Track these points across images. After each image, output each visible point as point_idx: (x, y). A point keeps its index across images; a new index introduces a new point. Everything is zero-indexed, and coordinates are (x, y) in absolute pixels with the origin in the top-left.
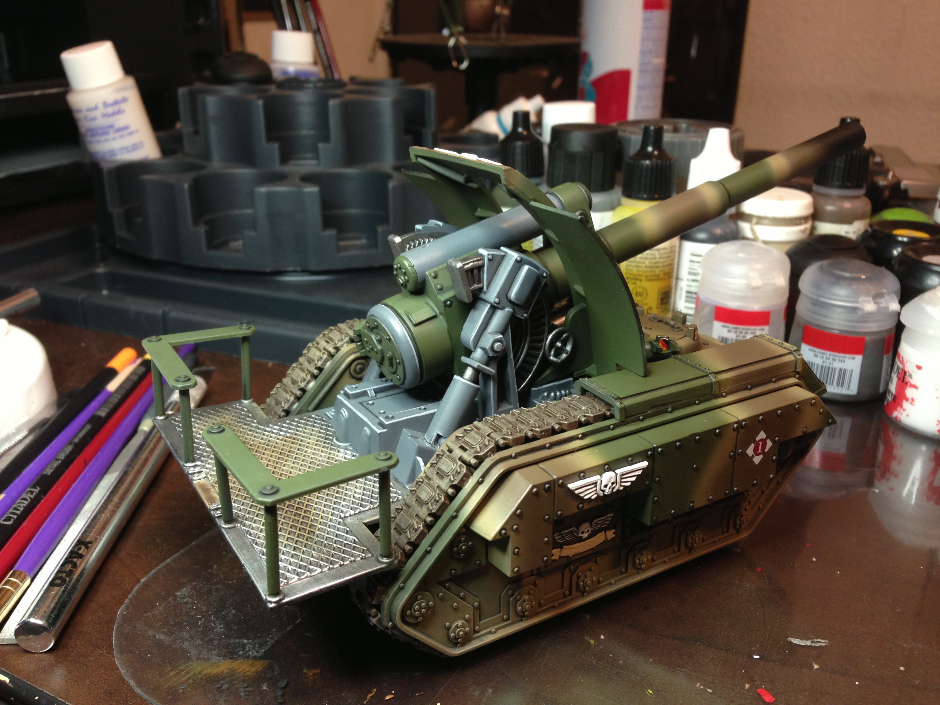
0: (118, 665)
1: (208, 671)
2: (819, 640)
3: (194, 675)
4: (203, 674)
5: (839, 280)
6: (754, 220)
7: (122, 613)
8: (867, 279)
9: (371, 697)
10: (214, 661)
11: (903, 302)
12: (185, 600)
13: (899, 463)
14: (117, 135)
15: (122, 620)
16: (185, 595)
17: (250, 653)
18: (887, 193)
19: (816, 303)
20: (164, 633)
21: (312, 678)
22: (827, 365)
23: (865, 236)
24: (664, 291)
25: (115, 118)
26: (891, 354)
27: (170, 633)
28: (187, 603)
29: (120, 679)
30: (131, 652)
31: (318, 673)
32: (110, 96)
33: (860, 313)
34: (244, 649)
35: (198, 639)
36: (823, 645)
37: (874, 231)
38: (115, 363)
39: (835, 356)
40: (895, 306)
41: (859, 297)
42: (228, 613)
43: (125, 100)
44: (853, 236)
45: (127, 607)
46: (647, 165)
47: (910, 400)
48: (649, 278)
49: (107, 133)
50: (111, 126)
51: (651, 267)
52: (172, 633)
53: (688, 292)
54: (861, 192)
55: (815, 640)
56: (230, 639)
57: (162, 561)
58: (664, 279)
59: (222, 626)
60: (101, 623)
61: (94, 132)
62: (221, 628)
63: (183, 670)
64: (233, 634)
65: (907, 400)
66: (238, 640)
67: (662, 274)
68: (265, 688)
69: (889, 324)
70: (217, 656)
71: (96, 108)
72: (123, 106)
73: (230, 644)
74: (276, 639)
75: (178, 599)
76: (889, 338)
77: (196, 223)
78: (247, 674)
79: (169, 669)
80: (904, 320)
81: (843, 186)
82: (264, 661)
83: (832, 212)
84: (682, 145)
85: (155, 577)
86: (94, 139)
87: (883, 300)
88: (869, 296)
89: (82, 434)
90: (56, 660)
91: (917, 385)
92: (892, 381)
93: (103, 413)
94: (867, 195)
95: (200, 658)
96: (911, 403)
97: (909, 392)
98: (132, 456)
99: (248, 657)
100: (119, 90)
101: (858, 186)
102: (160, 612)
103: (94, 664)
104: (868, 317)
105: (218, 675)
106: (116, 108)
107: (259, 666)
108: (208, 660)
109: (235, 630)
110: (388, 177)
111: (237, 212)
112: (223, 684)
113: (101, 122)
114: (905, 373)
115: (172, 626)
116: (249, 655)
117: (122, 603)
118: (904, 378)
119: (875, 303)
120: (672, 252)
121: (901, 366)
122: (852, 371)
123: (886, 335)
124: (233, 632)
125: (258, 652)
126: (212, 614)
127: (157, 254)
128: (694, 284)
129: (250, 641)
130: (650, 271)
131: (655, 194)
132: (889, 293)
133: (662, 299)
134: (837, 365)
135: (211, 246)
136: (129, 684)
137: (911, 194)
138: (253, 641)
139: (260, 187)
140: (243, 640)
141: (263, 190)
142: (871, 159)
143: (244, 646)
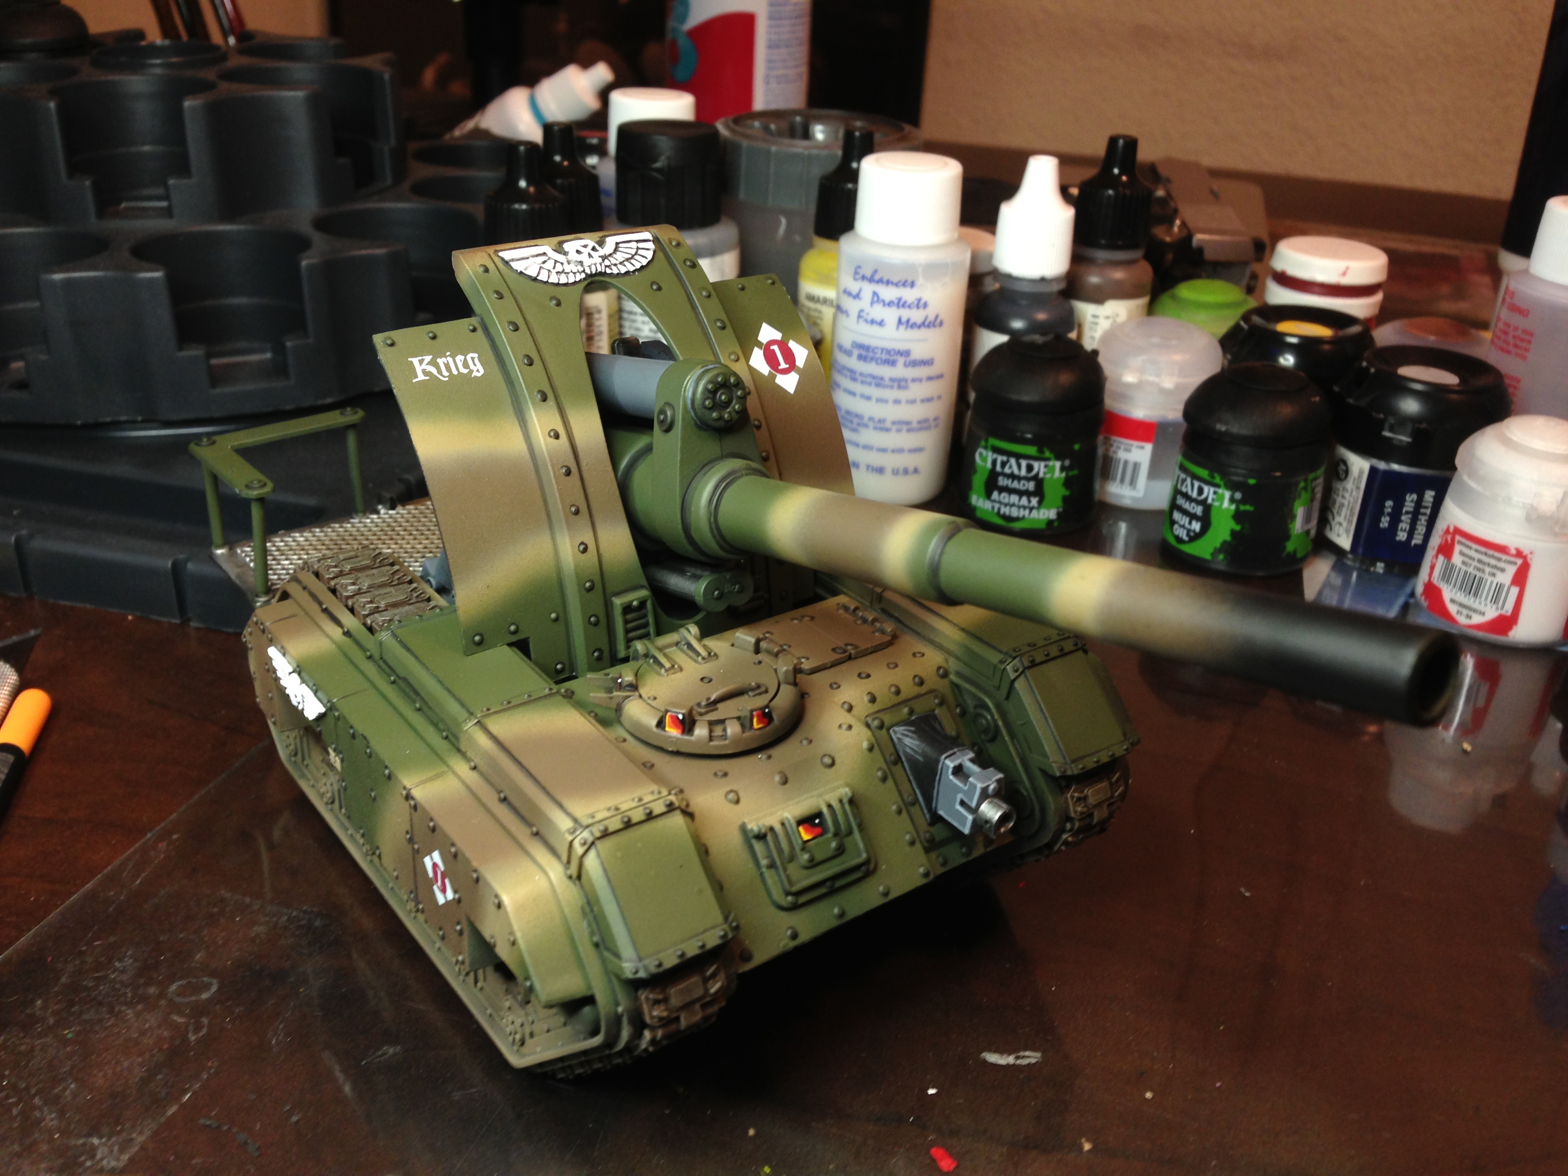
2: (1027, 1053)
17: (105, 1162)
18: (1172, 254)
34: (92, 1157)
35: (13, 1143)
36: (1033, 1061)
42: (65, 1089)
54: (1138, 254)
55: (1021, 1053)
56: (68, 1138)
59: (53, 1116)
62: (52, 1120)
64: (74, 1130)
66: (82, 1141)
73: (67, 1149)
74: (149, 1133)
81: (1111, 244)
94: (1147, 257)
99: (101, 1171)
101: (1133, 245)
109: (76, 1122)
110: (304, 245)
116: (103, 1166)
124: (73, 1126)
125: (118, 1160)
126: (36, 1094)
129: (104, 1140)
137: (1209, 255)
138: (109, 1139)
139: (55, 272)
140: (90, 1140)
141: (58, 277)
142: (1150, 193)
143: (92, 1152)
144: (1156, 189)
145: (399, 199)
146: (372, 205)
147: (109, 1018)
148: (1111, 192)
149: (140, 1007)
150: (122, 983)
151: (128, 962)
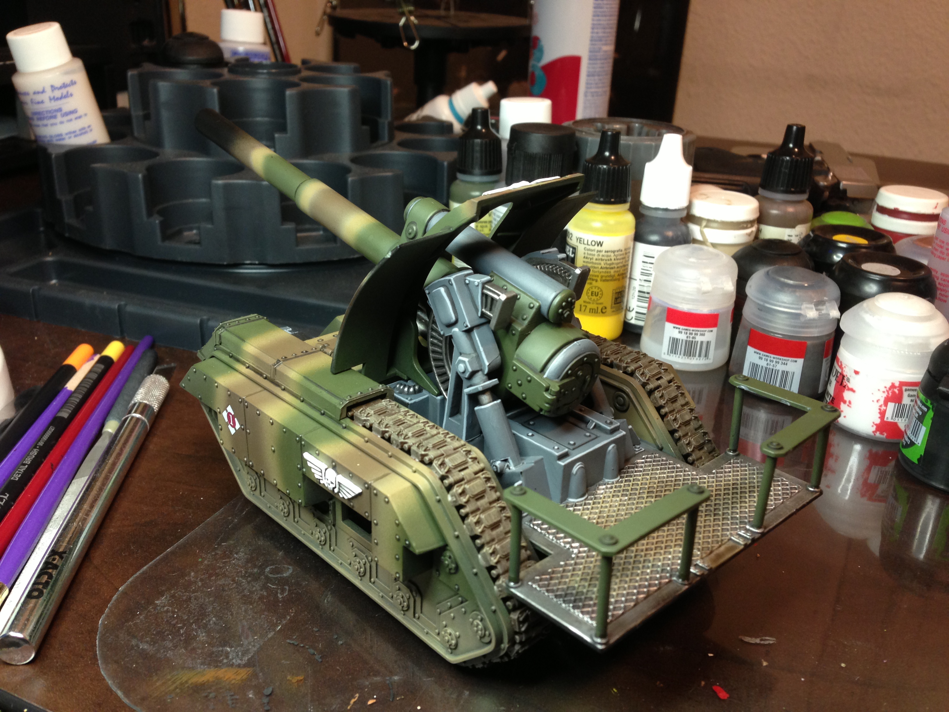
0: (105, 675)
1: (194, 680)
2: (767, 638)
3: (181, 684)
4: (190, 682)
5: (784, 286)
6: (704, 224)
7: (103, 623)
8: (810, 287)
9: (355, 702)
10: (199, 670)
11: (843, 309)
12: (166, 608)
13: (836, 460)
14: (65, 119)
15: (104, 630)
16: (165, 603)
17: (234, 661)
18: (827, 194)
19: (762, 309)
20: (147, 642)
21: (296, 684)
22: (771, 367)
23: (807, 241)
24: (618, 291)
25: (64, 101)
26: (829, 357)
27: (153, 642)
28: (167, 611)
29: (107, 690)
30: (116, 662)
31: (301, 680)
32: (58, 79)
33: (802, 319)
34: (227, 657)
35: (181, 648)
36: (771, 642)
37: (816, 236)
38: (72, 360)
39: (778, 359)
40: (835, 313)
41: (802, 304)
42: (209, 621)
43: (73, 83)
44: (795, 240)
45: (108, 616)
46: (604, 169)
47: (848, 403)
48: (604, 278)
49: (55, 117)
50: (60, 110)
51: (607, 268)
52: (155, 643)
53: (640, 291)
54: (805, 197)
55: (764, 638)
56: (213, 647)
57: (139, 569)
58: (619, 280)
59: (204, 634)
60: (82, 633)
61: (40, 116)
62: (203, 637)
63: (170, 680)
64: (216, 642)
65: (845, 402)
66: (221, 649)
67: (616, 274)
68: (251, 696)
69: (829, 330)
70: (201, 664)
71: (43, 92)
72: (71, 89)
73: (213, 653)
74: (258, 646)
75: (158, 608)
76: (829, 342)
77: (150, 214)
78: (233, 682)
79: (155, 678)
80: (842, 326)
81: (787, 192)
82: (248, 669)
83: (776, 216)
84: (636, 148)
85: (133, 586)
86: (40, 123)
87: (824, 307)
88: (812, 303)
89: (46, 437)
90: (41, 672)
91: (854, 389)
92: (830, 383)
93: (65, 414)
94: (809, 199)
95: (185, 667)
96: (848, 405)
97: (847, 395)
98: (99, 461)
99: (232, 665)
100: (67, 73)
101: (802, 192)
102: (141, 621)
103: (79, 675)
104: (809, 323)
105: (204, 684)
106: (64, 91)
107: (244, 673)
108: (193, 668)
109: (217, 638)
110: (348, 171)
111: (191, 201)
112: (210, 693)
113: (49, 105)
114: (844, 376)
115: (154, 635)
116: (233, 663)
117: (102, 612)
118: (842, 382)
119: (817, 310)
120: (626, 254)
121: (840, 371)
122: (794, 373)
123: (825, 340)
124: (215, 640)
125: (241, 660)
126: (193, 623)
127: (109, 244)
128: (646, 284)
129: (233, 649)
130: (605, 272)
131: (612, 198)
132: (830, 301)
133: (616, 299)
134: (780, 367)
135: (166, 237)
136: (117, 695)
137: (850, 194)
138: (236, 649)
139: (218, 180)
140: (226, 648)
141: (220, 182)
142: (813, 159)
143: (227, 655)
144: (815, 156)
145: (392, 149)
146: (379, 152)
147: (233, 584)
148: (788, 158)
149: (249, 579)
150: (239, 566)
151: (241, 554)
